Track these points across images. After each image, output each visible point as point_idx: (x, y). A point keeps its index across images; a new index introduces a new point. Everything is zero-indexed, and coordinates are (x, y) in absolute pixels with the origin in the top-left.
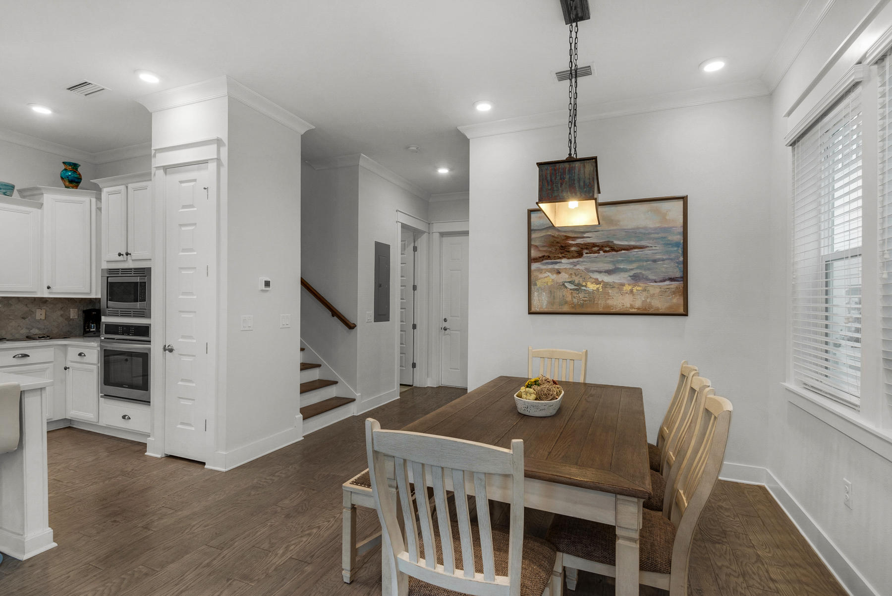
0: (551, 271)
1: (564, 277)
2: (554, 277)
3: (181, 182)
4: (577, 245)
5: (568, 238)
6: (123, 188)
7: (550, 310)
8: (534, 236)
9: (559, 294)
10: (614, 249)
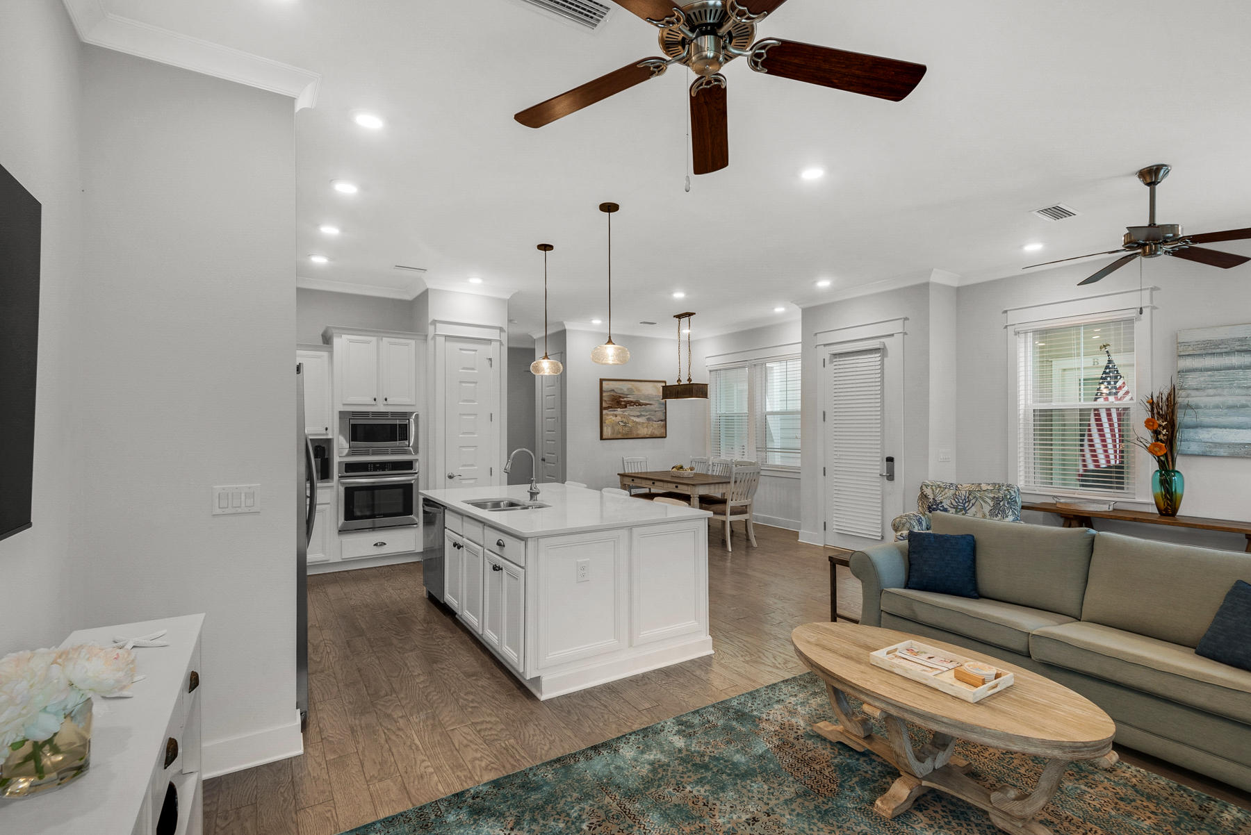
0: (613, 415)
1: (619, 418)
2: (614, 418)
3: (461, 349)
4: (624, 401)
5: (620, 397)
6: (374, 339)
7: (612, 437)
8: (604, 394)
9: (617, 428)
10: (640, 404)
